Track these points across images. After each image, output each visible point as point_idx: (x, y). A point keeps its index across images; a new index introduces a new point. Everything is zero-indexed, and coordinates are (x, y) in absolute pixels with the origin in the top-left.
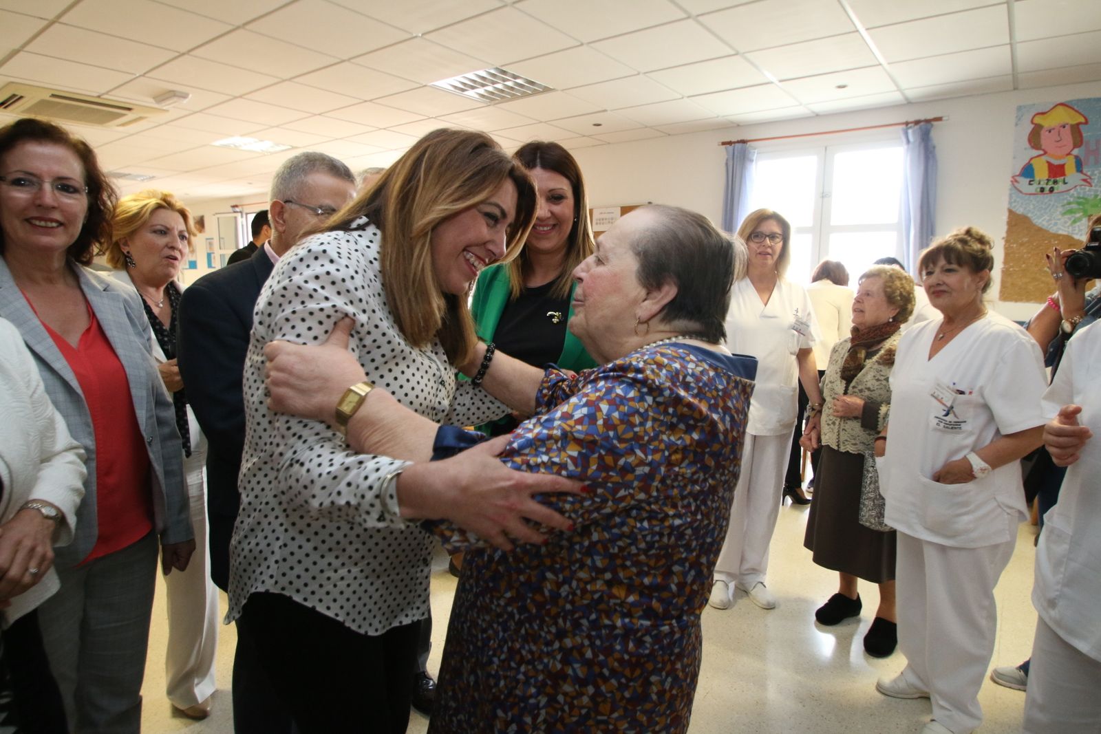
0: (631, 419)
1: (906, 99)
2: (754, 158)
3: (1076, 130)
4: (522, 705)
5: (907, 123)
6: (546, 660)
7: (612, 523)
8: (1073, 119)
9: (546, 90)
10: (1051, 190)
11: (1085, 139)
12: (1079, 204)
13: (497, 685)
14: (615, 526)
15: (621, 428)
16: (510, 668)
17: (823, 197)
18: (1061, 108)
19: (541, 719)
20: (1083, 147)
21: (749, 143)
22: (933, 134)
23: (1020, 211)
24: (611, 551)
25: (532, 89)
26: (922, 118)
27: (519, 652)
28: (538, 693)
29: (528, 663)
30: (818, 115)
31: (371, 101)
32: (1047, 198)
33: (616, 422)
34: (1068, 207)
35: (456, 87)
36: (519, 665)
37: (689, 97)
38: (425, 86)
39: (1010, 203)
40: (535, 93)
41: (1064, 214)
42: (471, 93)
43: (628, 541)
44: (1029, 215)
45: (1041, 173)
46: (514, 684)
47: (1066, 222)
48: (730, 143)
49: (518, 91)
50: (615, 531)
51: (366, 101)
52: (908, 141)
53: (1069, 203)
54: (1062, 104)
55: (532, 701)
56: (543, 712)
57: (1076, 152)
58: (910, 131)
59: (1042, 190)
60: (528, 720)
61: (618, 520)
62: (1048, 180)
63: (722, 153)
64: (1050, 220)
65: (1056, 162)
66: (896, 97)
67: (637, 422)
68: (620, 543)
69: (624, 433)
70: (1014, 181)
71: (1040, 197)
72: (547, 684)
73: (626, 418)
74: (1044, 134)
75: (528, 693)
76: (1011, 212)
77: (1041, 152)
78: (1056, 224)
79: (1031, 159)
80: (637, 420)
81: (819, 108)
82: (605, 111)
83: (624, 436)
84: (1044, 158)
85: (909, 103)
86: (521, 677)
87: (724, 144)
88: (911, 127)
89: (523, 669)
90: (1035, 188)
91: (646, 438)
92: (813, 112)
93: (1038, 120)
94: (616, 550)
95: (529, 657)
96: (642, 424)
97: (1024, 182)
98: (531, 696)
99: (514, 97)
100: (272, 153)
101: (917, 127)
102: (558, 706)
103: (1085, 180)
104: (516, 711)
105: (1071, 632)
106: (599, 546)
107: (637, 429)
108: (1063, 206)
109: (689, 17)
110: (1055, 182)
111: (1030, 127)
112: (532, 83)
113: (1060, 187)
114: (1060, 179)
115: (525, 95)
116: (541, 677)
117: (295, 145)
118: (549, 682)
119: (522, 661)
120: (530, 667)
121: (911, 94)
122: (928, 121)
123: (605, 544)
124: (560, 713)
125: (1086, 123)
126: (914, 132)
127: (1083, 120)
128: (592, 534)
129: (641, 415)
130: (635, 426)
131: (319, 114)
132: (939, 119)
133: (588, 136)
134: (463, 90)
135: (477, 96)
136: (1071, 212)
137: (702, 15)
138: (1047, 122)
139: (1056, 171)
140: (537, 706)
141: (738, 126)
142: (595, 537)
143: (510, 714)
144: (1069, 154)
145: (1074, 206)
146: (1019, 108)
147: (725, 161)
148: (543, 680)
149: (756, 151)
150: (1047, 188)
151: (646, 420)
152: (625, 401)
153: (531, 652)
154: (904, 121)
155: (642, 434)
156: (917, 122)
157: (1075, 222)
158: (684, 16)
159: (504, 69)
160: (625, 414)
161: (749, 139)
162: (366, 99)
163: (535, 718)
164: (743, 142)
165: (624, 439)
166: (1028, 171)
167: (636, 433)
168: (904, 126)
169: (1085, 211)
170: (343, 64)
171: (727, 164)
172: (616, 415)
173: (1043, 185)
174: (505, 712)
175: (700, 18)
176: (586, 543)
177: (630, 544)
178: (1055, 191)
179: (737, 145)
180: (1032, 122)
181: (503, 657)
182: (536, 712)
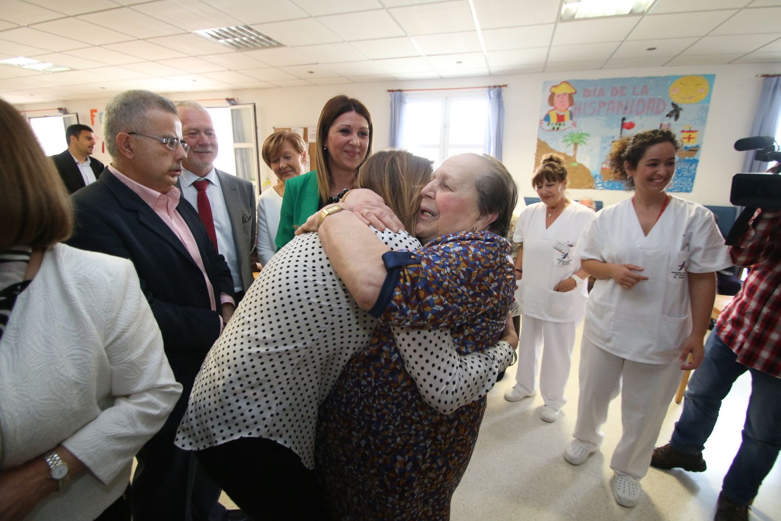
0: (488, 256)
1: (490, 72)
2: (407, 101)
3: (571, 96)
4: (415, 448)
5: (489, 87)
6: (430, 418)
7: (476, 322)
8: (568, 90)
9: (280, 45)
10: (558, 129)
11: (575, 102)
12: (570, 136)
13: (394, 441)
14: (478, 324)
15: (483, 261)
16: (404, 429)
17: (445, 127)
18: (564, 84)
19: (428, 455)
20: (574, 106)
21: (403, 92)
22: (503, 94)
23: (543, 139)
24: (477, 339)
25: (269, 43)
26: (497, 84)
27: (410, 417)
28: (425, 439)
29: (418, 422)
30: (442, 78)
31: (144, 39)
32: (556, 133)
33: (480, 257)
34: (565, 138)
35: (212, 36)
36: (411, 425)
37: (372, 60)
38: (190, 33)
39: (538, 135)
40: (271, 46)
41: (563, 142)
42: (222, 41)
43: (485, 331)
44: (547, 142)
45: (554, 119)
46: (408, 438)
47: (563, 146)
48: (392, 91)
49: (258, 43)
50: (478, 327)
51: (139, 39)
52: (490, 98)
53: (565, 136)
54: (565, 82)
55: (422, 444)
56: (429, 450)
57: (570, 109)
58: (491, 92)
59: (554, 128)
60: (420, 457)
61: (479, 320)
62: (557, 124)
63: (388, 97)
64: (556, 145)
65: (561, 114)
66: (484, 71)
67: (492, 258)
68: (481, 334)
69: (485, 263)
70: (541, 123)
71: (553, 132)
72: (431, 431)
73: (485, 255)
74: (556, 98)
75: (419, 440)
76: (539, 140)
77: (553, 108)
78: (559, 147)
79: (550, 111)
80: (491, 256)
81: (444, 74)
82: (318, 64)
83: (485, 265)
84: (556, 111)
85: (491, 75)
86: (413, 432)
87: (389, 91)
88: (491, 90)
89: (413, 427)
90: (550, 127)
91: (496, 266)
92: (440, 76)
93: (554, 90)
94: (479, 339)
95: (418, 419)
96: (494, 259)
97: (545, 123)
98: (421, 442)
99: (256, 48)
100: (53, 73)
101: (495, 89)
102: (438, 442)
103: (573, 124)
104: (411, 454)
105: (620, 352)
106: (470, 338)
107: (491, 262)
108: (563, 137)
109: (383, 8)
110: (560, 125)
111: (549, 94)
112: (269, 39)
113: (562, 127)
114: (562, 123)
115: (264, 47)
116: (427, 429)
117: (74, 68)
118: (432, 430)
119: (413, 422)
120: (419, 425)
121: (493, 70)
122: (500, 87)
123: (473, 336)
124: (439, 446)
125: (575, 93)
126: (494, 92)
127: (573, 91)
128: (464, 331)
129: (493, 254)
130: (490, 260)
131: (99, 46)
132: (506, 86)
133: (304, 79)
134: (218, 39)
135: (228, 44)
136: (566, 141)
137: (391, 8)
138: (558, 91)
139: (561, 119)
140: (425, 448)
141: (396, 80)
142: (467, 332)
143: (407, 457)
144: (567, 110)
145: (568, 138)
146: (545, 83)
147: (389, 103)
148: (429, 430)
149: (408, 97)
150: (556, 127)
151: (497, 257)
152: (484, 247)
153: (419, 416)
154: (488, 85)
155: (494, 264)
156: (495, 87)
157: (568, 146)
158: (380, 7)
159: (252, 27)
160: (484, 253)
161: (404, 89)
162: (140, 38)
163: (424, 455)
164: (400, 91)
165: (484, 266)
166: (547, 118)
167: (491, 264)
168: (488, 89)
169: (572, 140)
170: (123, 9)
171: (391, 104)
172: (479, 253)
173: (554, 126)
174: (404, 457)
175: (390, 10)
176: (461, 337)
177: (486, 333)
178: (560, 129)
179: (397, 93)
180: (550, 90)
181: (397, 423)
182: (424, 451)
